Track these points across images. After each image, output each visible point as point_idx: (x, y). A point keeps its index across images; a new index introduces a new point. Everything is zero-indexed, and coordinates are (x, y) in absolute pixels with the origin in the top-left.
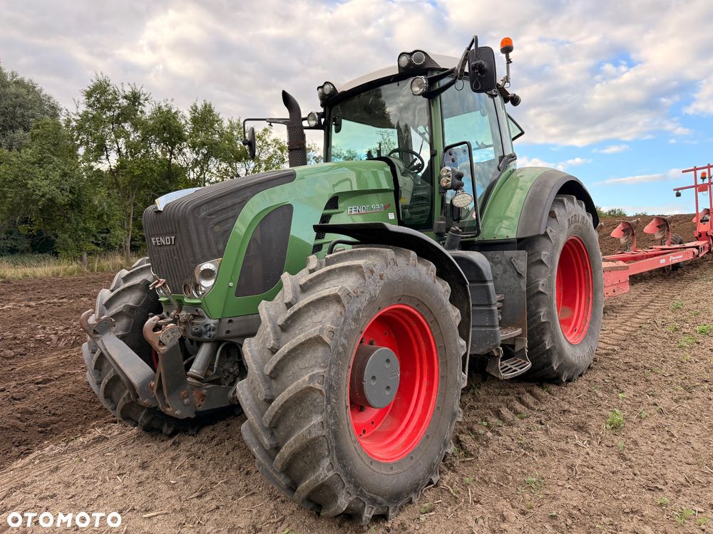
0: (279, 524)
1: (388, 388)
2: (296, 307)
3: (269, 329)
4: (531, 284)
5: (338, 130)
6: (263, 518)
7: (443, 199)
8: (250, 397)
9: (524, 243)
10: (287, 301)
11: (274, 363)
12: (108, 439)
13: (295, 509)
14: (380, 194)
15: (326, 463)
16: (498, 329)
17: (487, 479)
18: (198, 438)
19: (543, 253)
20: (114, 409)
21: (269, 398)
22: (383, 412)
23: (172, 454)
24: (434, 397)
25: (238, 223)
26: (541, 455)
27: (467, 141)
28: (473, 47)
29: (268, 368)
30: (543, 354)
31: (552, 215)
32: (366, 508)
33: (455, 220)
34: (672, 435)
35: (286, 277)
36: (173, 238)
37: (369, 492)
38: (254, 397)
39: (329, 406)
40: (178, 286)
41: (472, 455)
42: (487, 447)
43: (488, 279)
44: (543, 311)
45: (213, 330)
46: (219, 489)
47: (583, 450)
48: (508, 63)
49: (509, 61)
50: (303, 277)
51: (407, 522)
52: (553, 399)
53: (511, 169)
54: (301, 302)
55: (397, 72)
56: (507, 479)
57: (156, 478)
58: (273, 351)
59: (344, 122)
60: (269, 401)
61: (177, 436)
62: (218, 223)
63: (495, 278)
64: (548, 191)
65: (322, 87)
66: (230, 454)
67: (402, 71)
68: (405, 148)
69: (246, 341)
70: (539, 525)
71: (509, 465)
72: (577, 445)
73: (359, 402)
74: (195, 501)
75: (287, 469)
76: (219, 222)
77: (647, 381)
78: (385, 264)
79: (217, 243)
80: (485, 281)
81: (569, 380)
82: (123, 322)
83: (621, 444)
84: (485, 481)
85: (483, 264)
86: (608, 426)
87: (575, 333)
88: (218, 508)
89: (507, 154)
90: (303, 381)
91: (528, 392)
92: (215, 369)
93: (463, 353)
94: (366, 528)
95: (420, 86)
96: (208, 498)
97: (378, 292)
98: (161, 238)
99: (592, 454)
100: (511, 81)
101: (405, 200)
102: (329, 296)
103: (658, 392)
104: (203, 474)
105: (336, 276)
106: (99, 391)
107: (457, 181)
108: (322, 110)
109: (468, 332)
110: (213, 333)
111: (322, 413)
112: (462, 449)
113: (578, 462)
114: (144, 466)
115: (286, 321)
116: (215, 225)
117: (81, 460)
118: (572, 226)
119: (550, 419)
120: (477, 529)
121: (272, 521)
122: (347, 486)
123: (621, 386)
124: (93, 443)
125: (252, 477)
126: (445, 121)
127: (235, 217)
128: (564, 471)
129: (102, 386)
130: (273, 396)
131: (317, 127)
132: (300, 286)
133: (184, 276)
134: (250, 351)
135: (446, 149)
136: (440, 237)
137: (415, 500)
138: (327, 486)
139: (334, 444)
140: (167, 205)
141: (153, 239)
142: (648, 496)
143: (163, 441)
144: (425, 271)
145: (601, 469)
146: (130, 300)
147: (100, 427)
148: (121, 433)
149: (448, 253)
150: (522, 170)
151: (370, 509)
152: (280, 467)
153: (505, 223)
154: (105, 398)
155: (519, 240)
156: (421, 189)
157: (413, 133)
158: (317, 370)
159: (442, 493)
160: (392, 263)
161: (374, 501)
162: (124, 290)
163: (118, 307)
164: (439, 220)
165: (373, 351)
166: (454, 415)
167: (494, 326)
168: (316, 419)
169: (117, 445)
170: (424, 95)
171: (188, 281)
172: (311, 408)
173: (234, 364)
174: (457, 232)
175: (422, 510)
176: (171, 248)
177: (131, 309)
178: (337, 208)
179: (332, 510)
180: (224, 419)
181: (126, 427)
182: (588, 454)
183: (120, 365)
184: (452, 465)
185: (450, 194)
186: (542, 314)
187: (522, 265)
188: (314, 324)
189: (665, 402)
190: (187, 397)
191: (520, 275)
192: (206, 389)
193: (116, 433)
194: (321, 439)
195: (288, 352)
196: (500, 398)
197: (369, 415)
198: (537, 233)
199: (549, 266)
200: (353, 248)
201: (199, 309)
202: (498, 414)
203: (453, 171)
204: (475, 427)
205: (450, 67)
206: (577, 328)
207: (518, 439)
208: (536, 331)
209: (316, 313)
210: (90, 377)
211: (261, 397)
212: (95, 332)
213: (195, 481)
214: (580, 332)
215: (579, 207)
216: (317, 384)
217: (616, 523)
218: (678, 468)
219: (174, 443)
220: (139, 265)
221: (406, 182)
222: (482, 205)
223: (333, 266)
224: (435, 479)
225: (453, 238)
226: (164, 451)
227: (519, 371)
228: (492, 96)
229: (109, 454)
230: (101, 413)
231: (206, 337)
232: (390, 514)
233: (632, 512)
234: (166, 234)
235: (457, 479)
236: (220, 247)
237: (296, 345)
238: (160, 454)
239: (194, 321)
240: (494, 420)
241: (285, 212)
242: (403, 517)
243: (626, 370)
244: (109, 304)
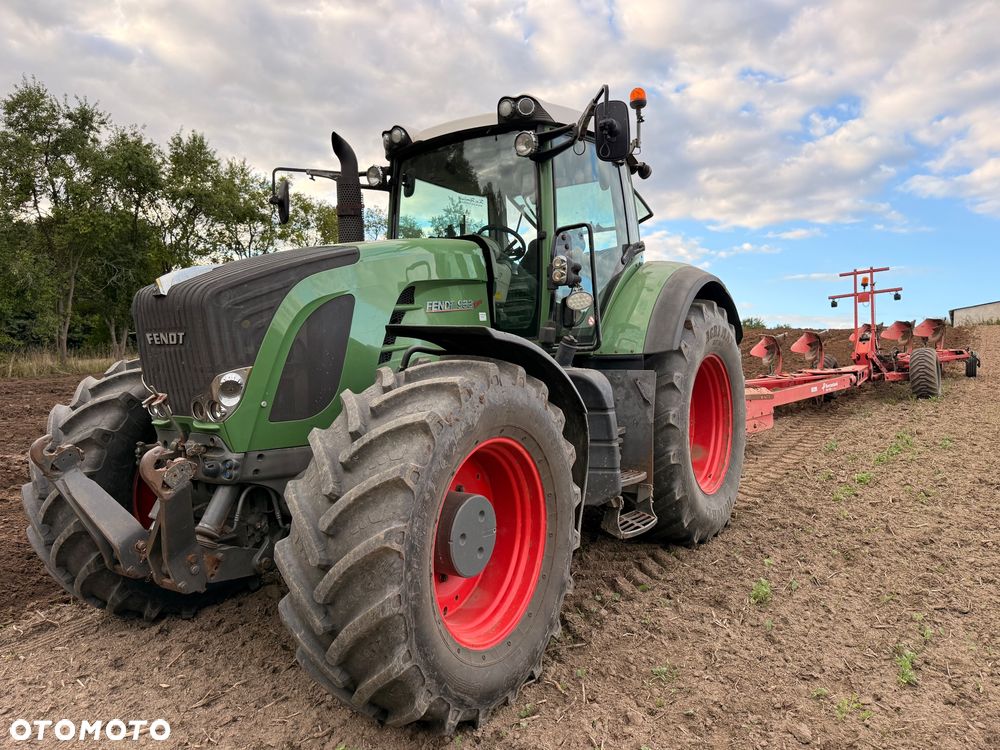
0: (326, 738)
1: (481, 549)
2: (366, 438)
3: (326, 468)
4: (659, 415)
5: (409, 193)
6: (303, 732)
7: (553, 297)
8: (294, 563)
9: (653, 361)
10: (352, 429)
11: (334, 515)
12: (56, 626)
13: (347, 718)
14: (463, 286)
15: (402, 651)
16: (619, 472)
17: (603, 670)
18: (197, 623)
19: (676, 374)
20: (71, 582)
21: (324, 563)
22: (471, 582)
23: (160, 646)
24: (538, 561)
25: (277, 317)
26: (670, 639)
27: (588, 222)
28: (602, 100)
29: (325, 523)
30: (671, 506)
31: (688, 325)
32: (451, 712)
33: (565, 326)
34: (829, 611)
35: (347, 395)
36: (181, 335)
37: (455, 689)
38: (300, 562)
39: (409, 574)
40: (184, 406)
41: (582, 640)
42: (602, 628)
43: (609, 407)
44: (673, 450)
45: (236, 468)
46: (235, 694)
47: (723, 631)
48: (638, 122)
49: (640, 119)
50: (374, 396)
51: (504, 730)
52: (683, 566)
53: (637, 262)
54: (373, 431)
55: (495, 122)
56: (629, 670)
57: (138, 681)
58: (332, 499)
59: (419, 184)
60: (324, 568)
61: (165, 621)
62: (248, 317)
63: (616, 402)
64: (683, 294)
65: (390, 132)
66: (248, 646)
67: (503, 122)
68: (497, 224)
69: (290, 484)
70: (672, 727)
71: (632, 652)
72: (714, 625)
73: (444, 570)
74: (201, 711)
75: (345, 663)
76: (252, 315)
77: (797, 542)
78: (485, 382)
79: (246, 345)
80: (606, 409)
81: (701, 542)
82: (92, 454)
83: (768, 623)
84: (602, 673)
85: (603, 386)
86: (752, 601)
87: (709, 479)
88: (235, 720)
89: (632, 243)
90: (377, 537)
91: (649, 556)
92: (235, 525)
93: (577, 504)
94: (448, 739)
95: (527, 145)
96: (220, 707)
97: (477, 419)
98: (162, 335)
99: (733, 636)
100: (641, 145)
101: (501, 296)
102: (413, 424)
103: (810, 555)
104: (209, 673)
105: (421, 397)
106: (48, 558)
107: (573, 276)
108: (387, 164)
109: (585, 475)
110: (234, 472)
111: (399, 584)
112: (569, 631)
113: (718, 646)
114: (117, 664)
115: (351, 458)
116: (245, 319)
117: (17, 658)
118: (711, 341)
119: (680, 592)
120: (595, 734)
121: (316, 735)
122: (428, 681)
123: (767, 550)
124: (34, 633)
125: (282, 676)
126: (557, 190)
127: (273, 309)
128: (700, 658)
129: (54, 549)
130: (329, 561)
131: (380, 187)
132: (372, 409)
133: (194, 389)
134: (297, 498)
135: (558, 232)
136: (546, 346)
137: (512, 700)
138: (399, 682)
139: (413, 626)
140: (173, 288)
141: (148, 335)
142: (803, 687)
143: (143, 628)
144: (535, 394)
145: (745, 654)
146: (104, 422)
147: (42, 609)
148: (76, 618)
149: (562, 370)
150: (649, 264)
151: (455, 714)
152: (336, 658)
153: (628, 333)
154: (57, 566)
155: (647, 356)
156: (520, 281)
157: (509, 204)
158: (395, 525)
159: (546, 689)
160: (495, 382)
161: (461, 703)
162: (93, 407)
163: (84, 431)
164: (546, 326)
165: (464, 499)
166: (564, 585)
167: (614, 469)
168: (392, 592)
169: (72, 636)
170: (531, 156)
171: (198, 397)
172: (384, 576)
173: (261, 517)
174: (571, 342)
175: (523, 713)
176: (177, 349)
177: (105, 435)
178: (412, 302)
179: (407, 716)
180: (234, 596)
181: (83, 608)
182: (729, 636)
183: (92, 516)
184: (556, 653)
185: (561, 292)
186: (672, 454)
187: (649, 389)
188: (392, 462)
189: (819, 570)
190: (196, 563)
191: (646, 402)
192: (222, 551)
193: (68, 618)
194: (396, 618)
195: (355, 500)
196: (615, 563)
197: (455, 585)
198: (669, 349)
199: (682, 391)
200: (441, 359)
201: (216, 439)
202: (613, 585)
203: (569, 262)
204: (586, 603)
205: (568, 123)
206: (713, 473)
207: (641, 618)
208: (664, 476)
209: (394, 447)
210: (33, 536)
211: (314, 561)
212: (54, 468)
213: (199, 684)
214: (715, 479)
215: (720, 317)
216: (395, 544)
217: (766, 721)
218: (837, 651)
219: (160, 631)
220: (115, 371)
221: (502, 271)
222: (601, 305)
223: (418, 384)
224: (537, 672)
225: (566, 351)
226: (147, 642)
227: (643, 527)
228: (618, 165)
229: (60, 648)
230: (41, 588)
231: (224, 478)
232: (480, 719)
233: (784, 707)
234: (170, 330)
235: (565, 671)
236: (251, 349)
237: (366, 490)
238: (141, 646)
239: (206, 455)
240: (609, 594)
241: (343, 306)
242: (496, 723)
243: (771, 529)
244: (69, 427)
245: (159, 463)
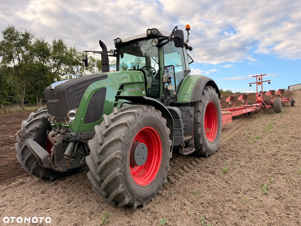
0: (101, 211)
1: (143, 158)
2: (110, 128)
3: (99, 136)
4: (195, 120)
5: (122, 57)
6: (95, 209)
7: (164, 87)
8: (91, 162)
9: (193, 104)
10: (106, 125)
11: (102, 149)
12: (25, 183)
13: (107, 205)
14: (138, 84)
15: (121, 185)
16: (183, 136)
17: (179, 192)
18: (65, 181)
19: (200, 108)
20: (29, 170)
21: (99, 162)
22: (141, 167)
23: (55, 188)
24: (160, 161)
25: (85, 94)
26: (198, 183)
27: (173, 65)
28: (176, 30)
29: (99, 151)
30: (199, 146)
31: (203, 93)
32: (135, 203)
33: (168, 95)
34: (244, 174)
35: (105, 116)
36: (58, 100)
37: (136, 197)
38: (93, 162)
39: (123, 164)
40: (59, 120)
41: (173, 184)
42: (179, 180)
43: (180, 117)
44: (199, 130)
45: (75, 137)
46: (76, 200)
47: (213, 180)
48: (188, 35)
49: (189, 34)
50: (112, 116)
51: (150, 208)
52: (203, 163)
53: (189, 75)
54: (112, 126)
55: (146, 36)
56: (186, 191)
57: (49, 197)
58: (101, 144)
59: (125, 54)
60: (99, 163)
61: (56, 181)
62: (77, 95)
63: (182, 117)
64: (202, 84)
65: (116, 40)
66: (79, 187)
67: (148, 36)
68: (148, 65)
69: (89, 141)
70: (197, 206)
71: (187, 186)
72: (211, 179)
73: (133, 164)
74: (67, 204)
75: (106, 189)
77: (237, 156)
78: (143, 111)
79: (76, 102)
80: (179, 118)
81: (209, 156)
82: (34, 134)
83: (226, 178)
84: (178, 193)
85: (178, 112)
86: (222, 172)
87: (211, 138)
88: (76, 207)
89: (187, 70)
90: (113, 155)
91: (194, 160)
92: (75, 153)
93: (171, 145)
94: (135, 210)
95: (155, 43)
96: (72, 203)
97: (141, 122)
98: (53, 100)
99: (216, 182)
100: (189, 41)
101: (149, 86)
102: (123, 123)
103: (240, 159)
104: (69, 194)
105: (125, 116)
106: (23, 164)
107: (169, 80)
108: (115, 49)
109: (173, 137)
110: (74, 138)
111: (120, 167)
112: (170, 181)
113: (211, 184)
114: (43, 193)
115: (106, 133)
116: (76, 95)
117: (15, 191)
118: (211, 98)
119: (202, 170)
120: (176, 209)
121: (98, 210)
122: (129, 194)
123: (228, 158)
124: (19, 185)
125: (89, 195)
126: (164, 55)
127: (84, 92)
128: (206, 188)
129: (24, 161)
130: (101, 161)
131: (113, 56)
132: (111, 119)
133: (62, 115)
134: (91, 145)
135: (165, 67)
136: (162, 101)
137: (153, 200)
138: (121, 194)
139: (124, 179)
140: (55, 87)
141: (49, 100)
142: (235, 195)
143: (50, 183)
144: (158, 114)
145: (219, 187)
146: (37, 125)
147: (21, 178)
148: (31, 180)
149: (165, 107)
150: (193, 76)
151: (137, 203)
152: (103, 188)
153: (186, 96)
154: (25, 166)
155: (191, 103)
156: (155, 82)
157: (151, 59)
158: (118, 151)
159: (163, 197)
160: (146, 111)
161: (138, 200)
162: (34, 121)
163: (32, 128)
164: (162, 95)
165: (138, 144)
166: (167, 168)
167: (182, 135)
168: (118, 169)
169: (30, 185)
170: (157, 46)
171: (63, 117)
172: (116, 165)
173: (82, 150)
174: (169, 99)
175: (156, 203)
176: (57, 104)
177: (37, 129)
178: (123, 89)
179: (123, 204)
180: (75, 174)
181: (33, 178)
182: (215, 182)
183: (35, 151)
184: (166, 187)
185: (166, 84)
186: (199, 131)
187: (192, 112)
188: (117, 134)
189: (242, 163)
190: (64, 163)
191: (191, 116)
192: (71, 160)
193: (29, 181)
194: (119, 177)
195: (107, 144)
196: (184, 163)
197: (136, 168)
198: (198, 100)
199: (202, 113)
200: (131, 105)
201: (69, 129)
202: (183, 168)
203: (168, 76)
204: (175, 173)
205: (167, 36)
206: (212, 136)
207: (190, 177)
208: (197, 137)
209: (118, 130)
210: (18, 157)
211: (96, 161)
212: (24, 138)
213: (66, 197)
214: (213, 138)
215: (213, 91)
216: (118, 156)
217: (224, 204)
218: (245, 185)
219: (55, 184)
220: (40, 111)
221: (149, 79)
222: (178, 89)
223: (124, 112)
224: (160, 192)
225: (167, 102)
226: (51, 187)
227: (191, 152)
228: (182, 47)
229: (27, 189)
230: (20, 173)
231: (71, 140)
232: (144, 205)
233: (229, 201)
234: (55, 99)
235: (168, 192)
236: (78, 104)
237: (110, 142)
238: (50, 188)
239: (66, 133)
240: (181, 171)
241: (103, 91)
242: (148, 206)
243: (229, 152)
244: (27, 127)
245: (53, 136)
